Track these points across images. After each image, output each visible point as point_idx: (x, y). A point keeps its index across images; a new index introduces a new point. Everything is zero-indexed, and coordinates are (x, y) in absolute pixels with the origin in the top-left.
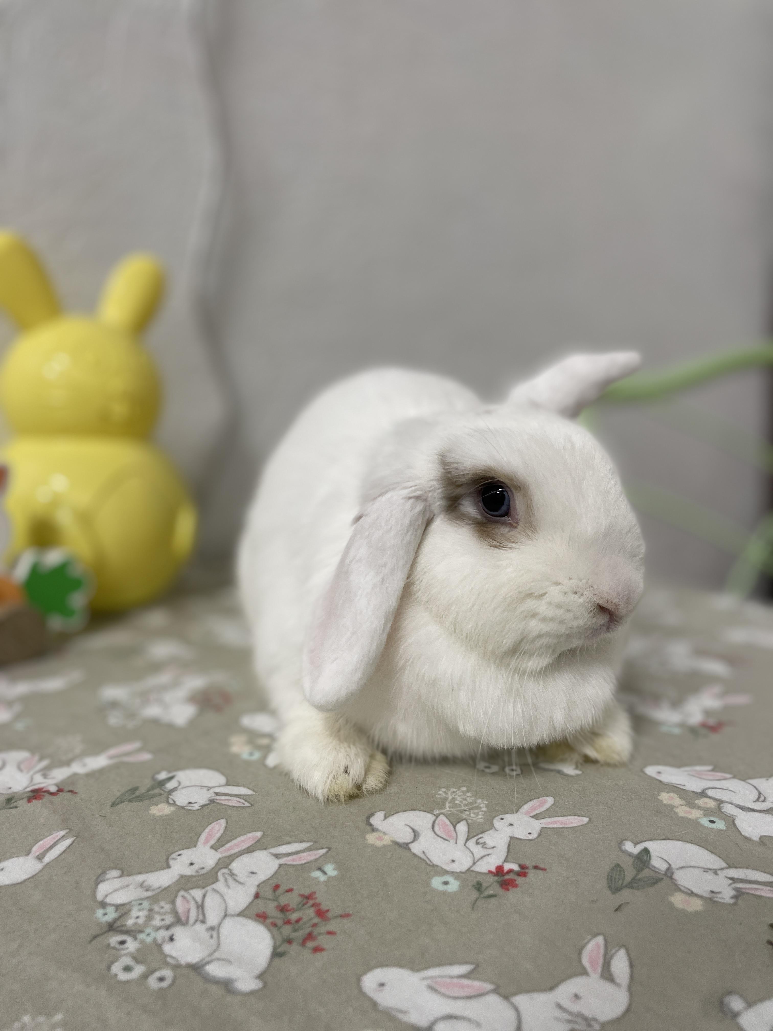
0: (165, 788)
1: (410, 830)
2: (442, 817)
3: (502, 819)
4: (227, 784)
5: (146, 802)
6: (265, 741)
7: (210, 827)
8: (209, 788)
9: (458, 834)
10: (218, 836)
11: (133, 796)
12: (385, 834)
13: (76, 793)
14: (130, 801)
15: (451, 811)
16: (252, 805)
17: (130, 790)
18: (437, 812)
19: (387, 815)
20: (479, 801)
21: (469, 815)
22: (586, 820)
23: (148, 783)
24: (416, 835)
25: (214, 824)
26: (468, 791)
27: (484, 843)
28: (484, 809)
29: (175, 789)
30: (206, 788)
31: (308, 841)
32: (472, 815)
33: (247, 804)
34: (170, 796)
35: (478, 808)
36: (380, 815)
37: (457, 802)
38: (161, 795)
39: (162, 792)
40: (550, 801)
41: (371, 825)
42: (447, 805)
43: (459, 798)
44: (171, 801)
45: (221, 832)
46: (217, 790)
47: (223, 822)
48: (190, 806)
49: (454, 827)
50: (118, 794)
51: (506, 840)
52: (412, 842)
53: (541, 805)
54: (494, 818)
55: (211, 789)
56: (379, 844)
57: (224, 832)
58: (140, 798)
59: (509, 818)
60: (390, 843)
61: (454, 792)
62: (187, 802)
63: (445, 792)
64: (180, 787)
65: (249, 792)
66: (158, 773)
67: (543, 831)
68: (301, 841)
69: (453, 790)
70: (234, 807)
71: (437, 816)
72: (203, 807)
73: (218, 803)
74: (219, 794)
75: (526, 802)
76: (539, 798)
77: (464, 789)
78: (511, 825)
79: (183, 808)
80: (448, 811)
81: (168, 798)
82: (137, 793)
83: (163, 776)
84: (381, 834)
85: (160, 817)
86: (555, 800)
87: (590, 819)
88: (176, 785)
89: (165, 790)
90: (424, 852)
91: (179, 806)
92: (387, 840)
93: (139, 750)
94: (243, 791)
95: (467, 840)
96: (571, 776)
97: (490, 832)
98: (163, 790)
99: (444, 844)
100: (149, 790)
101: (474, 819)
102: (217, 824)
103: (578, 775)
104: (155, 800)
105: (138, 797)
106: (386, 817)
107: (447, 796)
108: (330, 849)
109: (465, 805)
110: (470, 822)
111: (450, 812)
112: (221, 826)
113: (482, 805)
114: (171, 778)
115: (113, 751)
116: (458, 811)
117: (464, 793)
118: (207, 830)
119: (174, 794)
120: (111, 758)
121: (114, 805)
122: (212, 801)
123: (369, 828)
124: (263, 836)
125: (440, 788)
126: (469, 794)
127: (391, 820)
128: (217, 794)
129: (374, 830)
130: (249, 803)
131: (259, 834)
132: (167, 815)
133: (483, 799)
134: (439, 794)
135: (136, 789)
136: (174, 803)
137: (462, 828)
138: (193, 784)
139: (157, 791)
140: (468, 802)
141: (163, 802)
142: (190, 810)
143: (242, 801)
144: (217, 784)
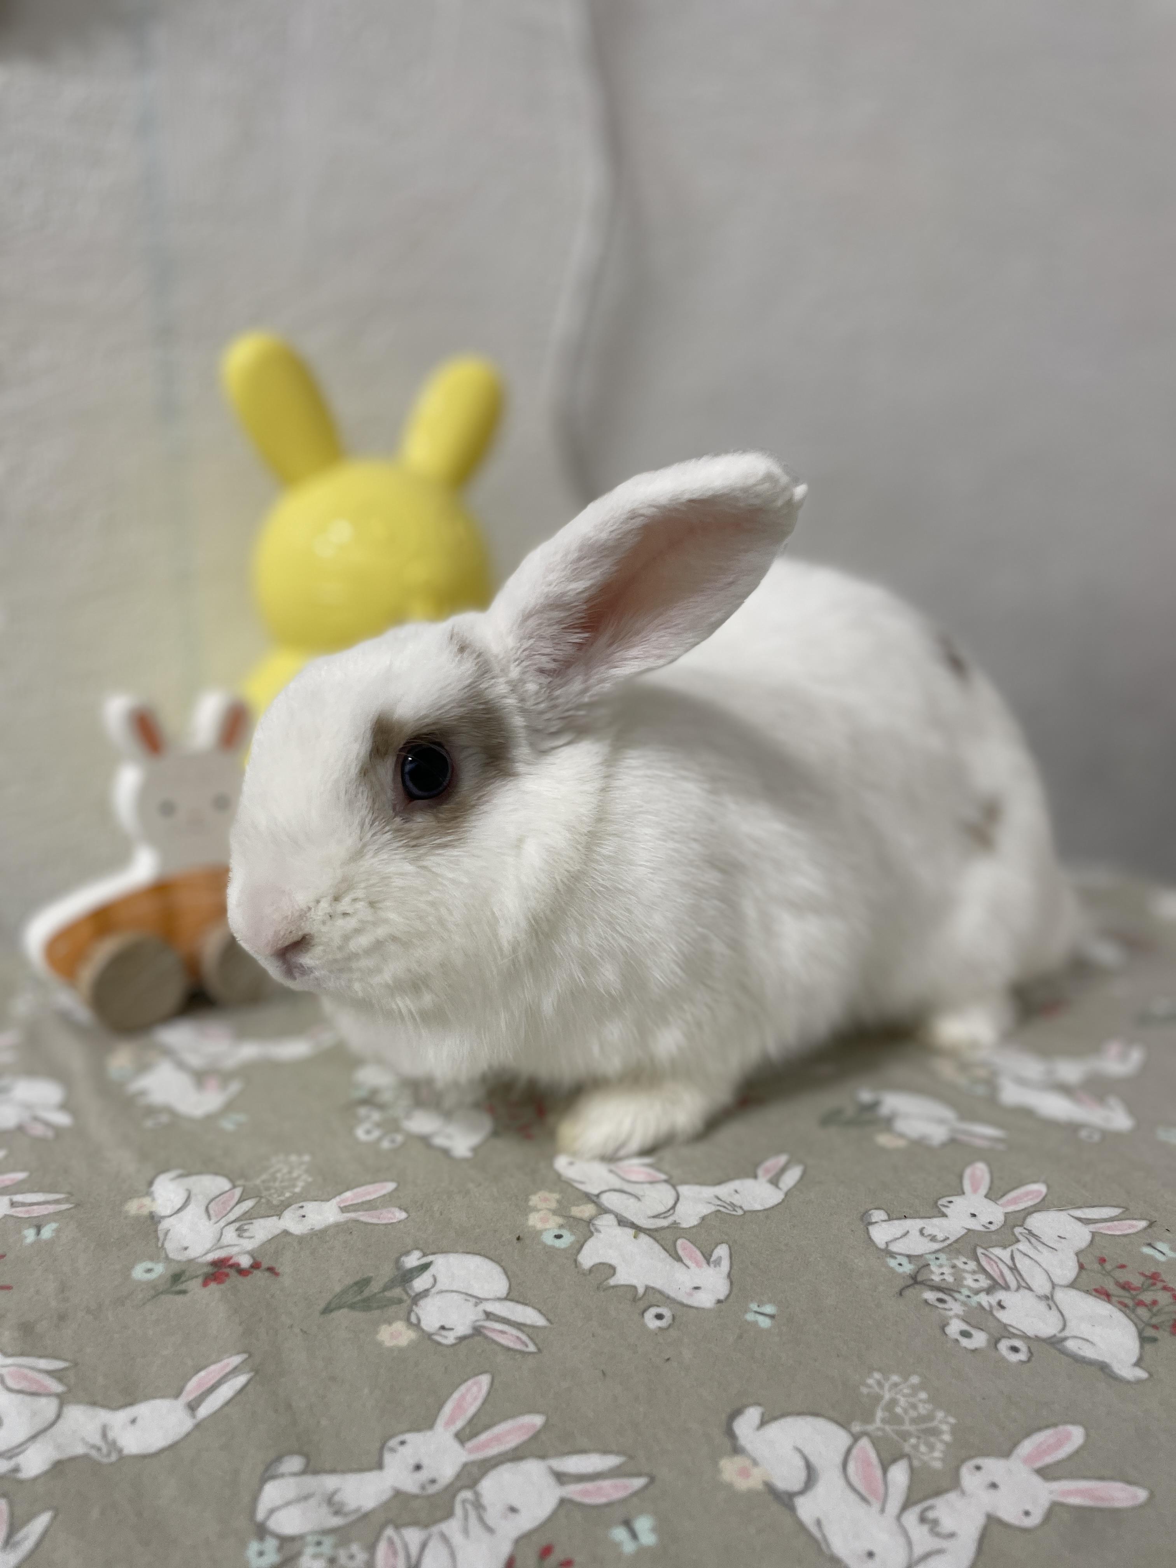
0: (411, 1288)
1: (801, 1464)
2: (864, 1442)
3: (978, 1468)
4: (508, 1298)
5: (377, 1313)
6: (586, 1211)
7: (463, 1388)
8: (479, 1300)
9: (891, 1490)
10: (472, 1410)
11: (359, 1298)
12: (755, 1463)
13: (277, 1274)
14: (352, 1307)
15: (883, 1430)
16: (540, 1350)
17: (356, 1284)
18: (857, 1428)
19: (766, 1418)
20: (940, 1415)
21: (915, 1447)
22: (1142, 1495)
23: (387, 1272)
24: (811, 1476)
25: (470, 1383)
26: (923, 1386)
27: (935, 1523)
28: (947, 1437)
29: (425, 1293)
30: (474, 1300)
31: (618, 1453)
32: (923, 1448)
33: (532, 1348)
34: (414, 1307)
35: (935, 1432)
36: (753, 1414)
37: (898, 1410)
38: (400, 1301)
39: (405, 1297)
40: (1076, 1435)
41: (731, 1434)
42: (880, 1414)
43: (902, 1401)
44: (413, 1319)
45: (478, 1403)
46: (491, 1307)
47: (485, 1380)
48: (441, 1335)
49: (885, 1470)
50: (338, 1289)
51: (980, 1521)
52: (802, 1492)
53: (1059, 1444)
54: (963, 1461)
55: (482, 1302)
56: (742, 1484)
57: (483, 1404)
58: (366, 1305)
59: (993, 1467)
60: (760, 1487)
61: (896, 1385)
62: (438, 1325)
63: (879, 1384)
64: (433, 1291)
65: (540, 1321)
66: (407, 1253)
67: (1054, 1509)
68: (605, 1452)
69: (895, 1378)
70: (509, 1349)
71: (856, 1438)
72: (462, 1339)
73: (486, 1337)
74: (492, 1317)
75: (1028, 1434)
76: (1055, 1425)
77: (915, 1380)
78: (994, 1486)
79: (429, 1336)
80: (878, 1429)
81: (410, 1311)
82: (366, 1293)
83: (412, 1260)
84: (748, 1463)
85: (391, 1350)
86: (1087, 1435)
87: (1152, 1496)
88: (427, 1286)
89: (410, 1292)
90: (819, 1523)
91: (423, 1330)
92: (753, 1482)
93: (387, 1200)
94: (529, 1315)
95: (905, 1507)
96: (1128, 1382)
97: (952, 1496)
98: (407, 1293)
99: (860, 1510)
100: (386, 1288)
101: (926, 1458)
102: (475, 1383)
103: (1139, 1382)
104: (392, 1310)
105: (366, 1300)
106: (763, 1423)
107: (881, 1393)
108: (652, 1479)
109: (913, 1421)
110: (916, 1463)
111: (880, 1433)
112: (480, 1390)
113: (945, 1427)
114: (425, 1267)
115: (349, 1197)
116: (897, 1433)
117: (915, 1389)
118: (456, 1395)
119: (422, 1303)
120: (344, 1209)
121: (327, 1310)
122: (477, 1331)
123: (727, 1443)
124: (546, 1426)
125: (871, 1370)
126: (923, 1395)
127: (774, 1430)
128: (488, 1315)
129: (737, 1450)
130: (536, 1344)
131: (538, 1420)
132: (401, 1350)
133: (948, 1412)
134: (869, 1386)
135: (365, 1282)
136: (417, 1326)
137: (899, 1475)
138: (455, 1288)
139: (397, 1292)
140: (919, 1414)
141: (401, 1319)
142: (439, 1344)
143: (524, 1338)
144: (491, 1296)
